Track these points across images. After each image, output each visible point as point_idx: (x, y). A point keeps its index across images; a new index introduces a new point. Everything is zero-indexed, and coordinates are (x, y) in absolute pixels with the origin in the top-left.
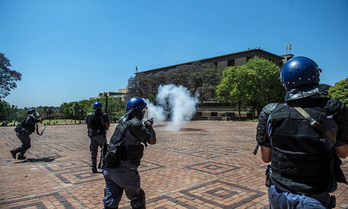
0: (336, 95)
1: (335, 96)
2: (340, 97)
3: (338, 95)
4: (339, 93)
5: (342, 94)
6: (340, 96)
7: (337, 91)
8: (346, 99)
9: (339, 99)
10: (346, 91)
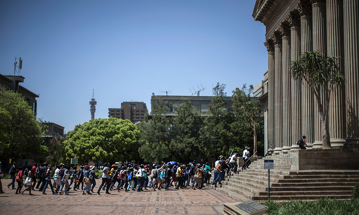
0: (81, 144)
1: (79, 145)
2: (86, 146)
3: (83, 143)
4: (85, 141)
5: (89, 143)
6: (85, 144)
7: (82, 138)
8: (92, 150)
9: (85, 149)
10: (92, 139)
